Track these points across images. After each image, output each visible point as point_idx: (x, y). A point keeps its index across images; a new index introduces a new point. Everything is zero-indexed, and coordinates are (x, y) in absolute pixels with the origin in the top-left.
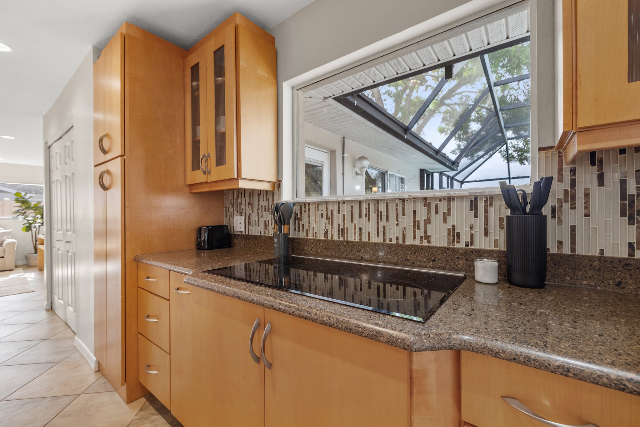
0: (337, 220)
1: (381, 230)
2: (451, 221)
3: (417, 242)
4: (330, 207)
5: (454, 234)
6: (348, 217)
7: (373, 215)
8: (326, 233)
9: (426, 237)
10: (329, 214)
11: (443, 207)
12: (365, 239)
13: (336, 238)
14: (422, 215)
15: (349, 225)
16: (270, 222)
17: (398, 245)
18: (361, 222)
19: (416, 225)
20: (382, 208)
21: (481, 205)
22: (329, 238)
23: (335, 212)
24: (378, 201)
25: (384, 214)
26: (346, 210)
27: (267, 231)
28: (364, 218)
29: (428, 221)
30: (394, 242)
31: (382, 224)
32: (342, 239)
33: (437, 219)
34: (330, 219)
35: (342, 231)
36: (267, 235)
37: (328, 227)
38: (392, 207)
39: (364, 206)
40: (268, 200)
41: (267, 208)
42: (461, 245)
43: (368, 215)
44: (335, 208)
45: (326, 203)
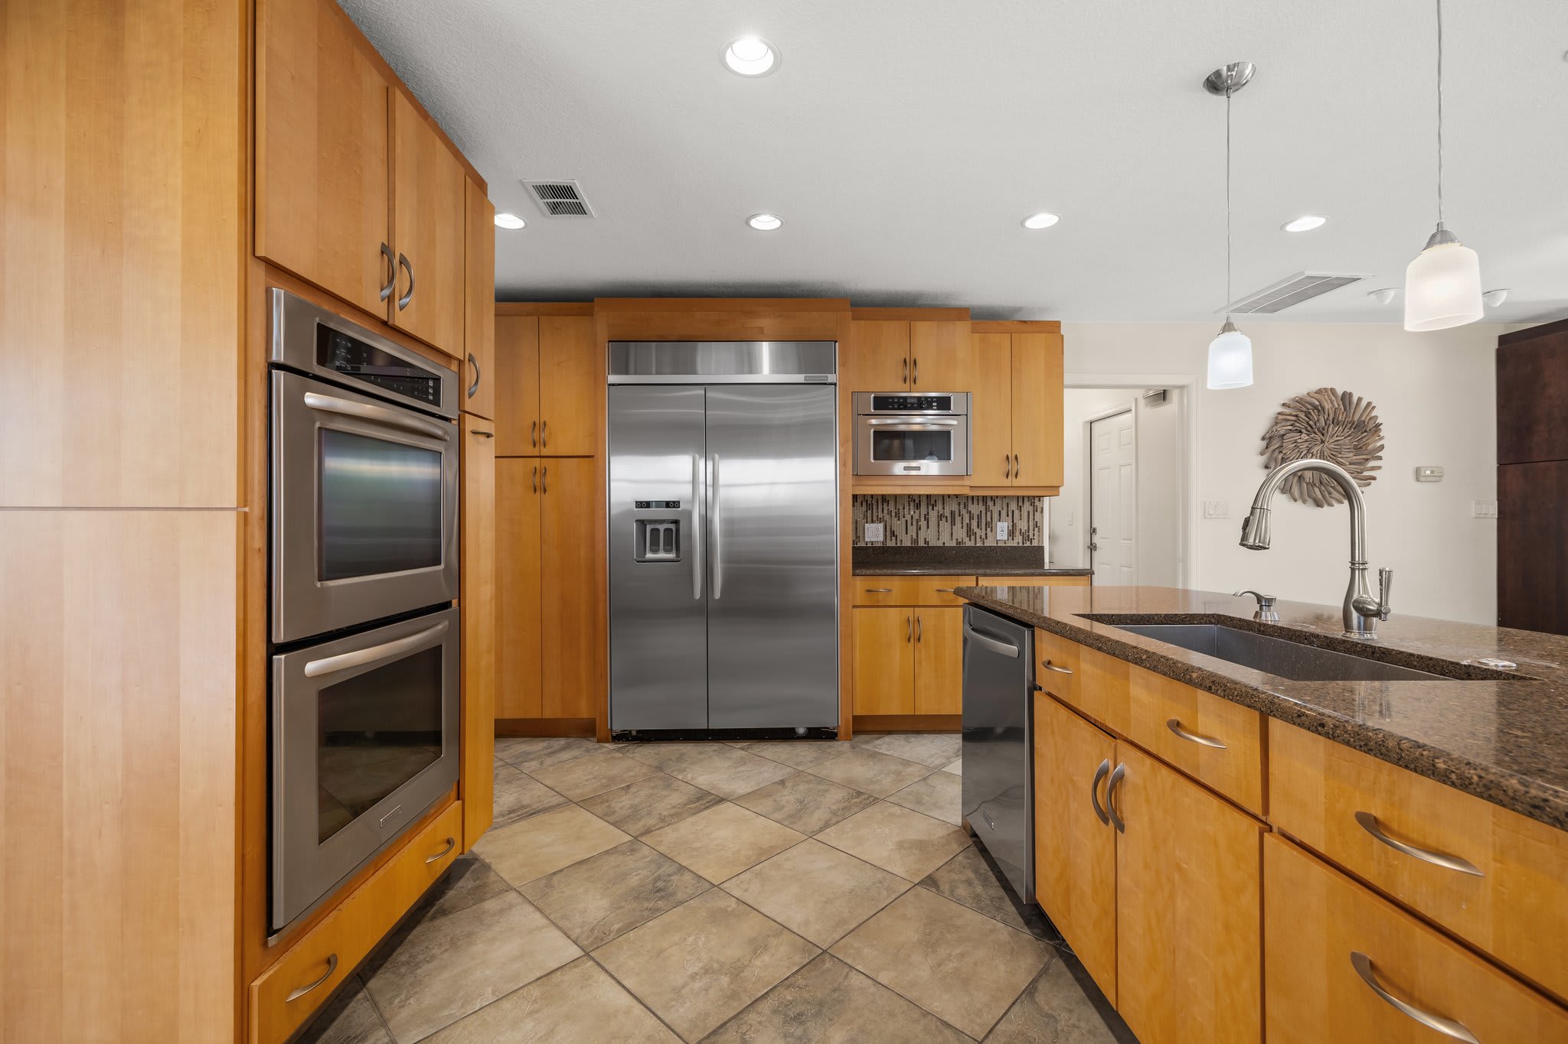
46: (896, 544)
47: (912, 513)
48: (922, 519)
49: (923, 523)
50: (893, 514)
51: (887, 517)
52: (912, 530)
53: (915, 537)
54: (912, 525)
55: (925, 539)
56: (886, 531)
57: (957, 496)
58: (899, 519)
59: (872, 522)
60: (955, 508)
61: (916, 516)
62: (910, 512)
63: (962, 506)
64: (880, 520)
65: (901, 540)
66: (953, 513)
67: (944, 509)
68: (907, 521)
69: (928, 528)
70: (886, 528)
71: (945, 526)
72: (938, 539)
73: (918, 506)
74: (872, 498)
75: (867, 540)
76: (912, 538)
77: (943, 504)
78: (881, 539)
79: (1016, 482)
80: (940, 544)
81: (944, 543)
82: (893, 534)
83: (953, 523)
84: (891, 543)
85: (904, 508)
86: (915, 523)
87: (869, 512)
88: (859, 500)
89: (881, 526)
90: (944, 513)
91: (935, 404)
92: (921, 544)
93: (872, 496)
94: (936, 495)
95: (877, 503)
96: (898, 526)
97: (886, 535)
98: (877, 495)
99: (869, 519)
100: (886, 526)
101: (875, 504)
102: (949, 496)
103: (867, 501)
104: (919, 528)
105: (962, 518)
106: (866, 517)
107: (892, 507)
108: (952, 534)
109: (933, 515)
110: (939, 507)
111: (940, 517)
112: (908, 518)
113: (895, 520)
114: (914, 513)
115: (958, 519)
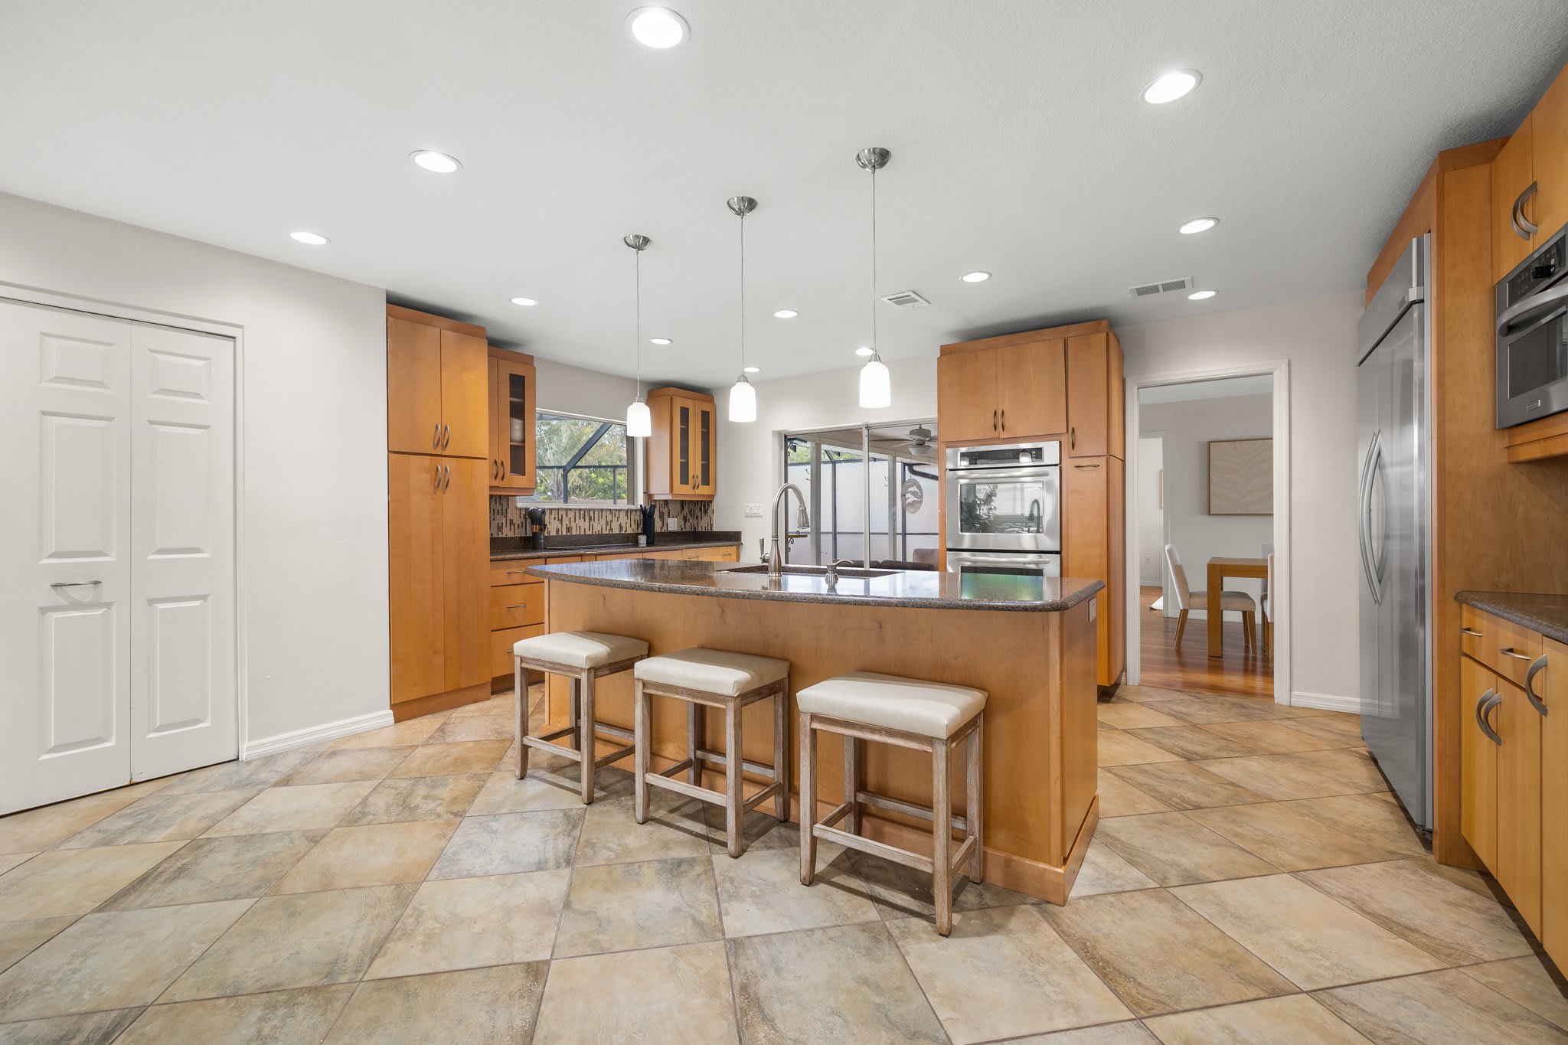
0: (566, 521)
2: (621, 520)
3: (607, 532)
4: (560, 514)
5: (621, 527)
6: (573, 520)
7: (587, 518)
8: (557, 531)
9: (611, 529)
10: (560, 517)
11: (617, 515)
12: (582, 533)
13: (564, 533)
14: (609, 519)
15: (573, 525)
16: (504, 525)
17: (599, 534)
18: (580, 522)
19: (607, 522)
20: (592, 514)
21: (629, 513)
22: (552, 534)
23: (564, 516)
24: (590, 510)
25: (592, 517)
26: (571, 514)
27: (500, 533)
29: (611, 521)
30: (597, 532)
31: (592, 523)
33: (615, 520)
34: (561, 521)
35: (569, 529)
36: (500, 536)
37: (559, 527)
38: (596, 514)
39: (582, 512)
40: (501, 504)
41: (500, 512)
42: (623, 532)
43: (584, 518)
45: (558, 509)
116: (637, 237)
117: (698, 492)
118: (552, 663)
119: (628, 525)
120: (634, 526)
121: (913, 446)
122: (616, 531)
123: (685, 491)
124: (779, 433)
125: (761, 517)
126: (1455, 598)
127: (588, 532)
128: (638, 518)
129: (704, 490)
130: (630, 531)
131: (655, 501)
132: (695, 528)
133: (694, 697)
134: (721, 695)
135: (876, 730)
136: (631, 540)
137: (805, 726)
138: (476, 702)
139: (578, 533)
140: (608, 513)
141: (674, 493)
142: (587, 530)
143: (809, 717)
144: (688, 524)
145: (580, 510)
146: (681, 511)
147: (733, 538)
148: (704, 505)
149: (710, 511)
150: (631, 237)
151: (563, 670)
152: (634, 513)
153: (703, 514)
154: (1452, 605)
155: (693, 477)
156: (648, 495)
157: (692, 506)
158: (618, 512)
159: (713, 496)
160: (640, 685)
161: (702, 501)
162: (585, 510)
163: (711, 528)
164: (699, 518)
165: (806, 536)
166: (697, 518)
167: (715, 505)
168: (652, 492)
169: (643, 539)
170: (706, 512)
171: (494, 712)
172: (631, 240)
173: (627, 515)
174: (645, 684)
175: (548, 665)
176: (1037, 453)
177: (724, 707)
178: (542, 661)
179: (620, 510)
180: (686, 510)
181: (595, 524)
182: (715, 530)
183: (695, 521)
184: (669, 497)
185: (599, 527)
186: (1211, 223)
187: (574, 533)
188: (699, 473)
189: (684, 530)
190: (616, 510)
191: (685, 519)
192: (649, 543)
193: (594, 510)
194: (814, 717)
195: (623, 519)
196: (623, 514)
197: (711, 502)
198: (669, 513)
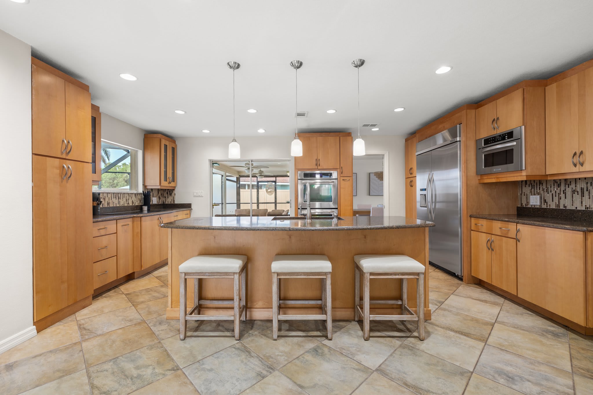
1: (119, 202)
3: (127, 205)
5: (133, 202)
6: (110, 199)
7: (117, 198)
9: (128, 203)
10: (104, 197)
11: (131, 196)
12: (115, 206)
13: (106, 206)
15: (111, 201)
17: (123, 206)
18: (114, 200)
19: (126, 199)
20: (119, 196)
21: (136, 195)
22: (104, 207)
23: (106, 197)
24: (118, 193)
25: (120, 197)
28: (115, 199)
29: (129, 199)
30: (122, 206)
31: (119, 200)
32: (108, 206)
33: (130, 198)
35: (108, 204)
38: (122, 195)
39: (115, 195)
42: (134, 205)
44: (106, 195)
45: (103, 193)
46: (547, 207)
47: (556, 189)
48: (562, 193)
49: (562, 195)
50: (545, 190)
51: (542, 192)
52: (556, 199)
53: (557, 203)
54: (556, 196)
55: (564, 204)
56: (541, 200)
57: (585, 178)
58: (548, 193)
59: (534, 195)
60: (584, 185)
61: (558, 192)
62: (555, 189)
63: (589, 184)
64: (538, 194)
65: (550, 205)
66: (582, 189)
67: (576, 186)
68: (552, 194)
69: (565, 198)
70: (541, 198)
71: (577, 197)
72: (573, 205)
73: (559, 186)
74: (534, 182)
75: (531, 204)
76: (556, 204)
77: (576, 183)
78: (538, 204)
79: (582, 169)
80: (573, 208)
81: (576, 208)
82: (545, 201)
83: (583, 195)
84: (544, 206)
85: (551, 187)
86: (557, 195)
87: (533, 190)
88: (528, 183)
89: (538, 197)
90: (576, 189)
91: (506, 137)
92: (562, 207)
93: (534, 181)
94: (570, 179)
95: (537, 184)
96: (548, 197)
97: (541, 202)
98: (537, 180)
99: (533, 193)
100: (541, 197)
101: (536, 185)
102: (580, 179)
103: (532, 184)
104: (560, 198)
105: (589, 192)
106: (531, 192)
107: (544, 187)
108: (582, 202)
109: (569, 191)
110: (573, 186)
111: (574, 192)
112: (553, 192)
113: (546, 193)
114: (557, 189)
115: (586, 193)
116: (235, 63)
117: (170, 185)
118: (209, 273)
119: (136, 201)
120: (139, 202)
121: (246, 170)
122: (131, 204)
123: (165, 185)
124: (210, 160)
125: (202, 197)
126: (470, 216)
127: (118, 205)
128: (140, 197)
129: (172, 184)
130: (137, 204)
131: (147, 189)
132: (164, 202)
133: (308, 276)
134: (324, 273)
135: (397, 274)
136: (140, 209)
137: (367, 278)
138: (84, 307)
139: (113, 206)
140: (127, 195)
141: (162, 185)
142: (117, 204)
143: (369, 274)
144: (160, 200)
145: (114, 193)
146: (158, 194)
147: (188, 206)
148: (170, 192)
149: (173, 194)
150: (232, 63)
151: (220, 276)
152: (138, 195)
153: (169, 196)
154: (469, 218)
155: (169, 178)
156: (145, 186)
157: (162, 192)
158: (131, 195)
159: (175, 187)
160: (276, 275)
161: (168, 189)
162: (116, 193)
163: (174, 202)
164: (167, 197)
165: (219, 205)
166: (165, 197)
167: (176, 192)
168: (146, 184)
169: (145, 208)
170: (171, 194)
171: (106, 310)
172: (232, 64)
173: (135, 196)
174: (278, 274)
175: (207, 274)
176: (331, 174)
177: (326, 277)
178: (203, 273)
179: (132, 194)
180: (160, 194)
181: (121, 200)
182: (176, 203)
183: (164, 199)
184: (159, 187)
185: (123, 202)
186: (403, 109)
187: (111, 206)
188: (171, 176)
189: (159, 203)
190: (131, 193)
191: (159, 198)
192: (149, 210)
193: (121, 193)
194: (371, 274)
195: (134, 198)
196: (134, 195)
197: (174, 190)
198: (153, 195)
